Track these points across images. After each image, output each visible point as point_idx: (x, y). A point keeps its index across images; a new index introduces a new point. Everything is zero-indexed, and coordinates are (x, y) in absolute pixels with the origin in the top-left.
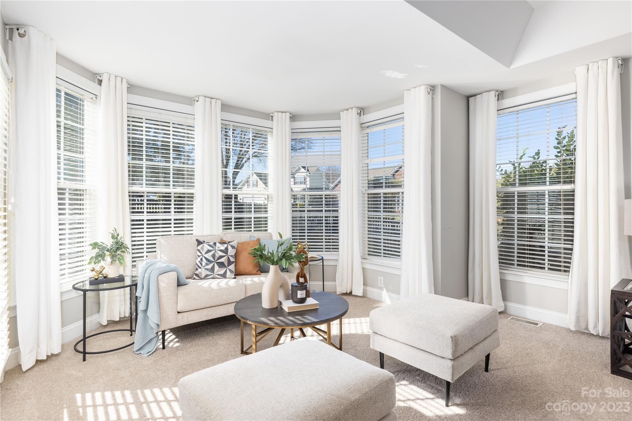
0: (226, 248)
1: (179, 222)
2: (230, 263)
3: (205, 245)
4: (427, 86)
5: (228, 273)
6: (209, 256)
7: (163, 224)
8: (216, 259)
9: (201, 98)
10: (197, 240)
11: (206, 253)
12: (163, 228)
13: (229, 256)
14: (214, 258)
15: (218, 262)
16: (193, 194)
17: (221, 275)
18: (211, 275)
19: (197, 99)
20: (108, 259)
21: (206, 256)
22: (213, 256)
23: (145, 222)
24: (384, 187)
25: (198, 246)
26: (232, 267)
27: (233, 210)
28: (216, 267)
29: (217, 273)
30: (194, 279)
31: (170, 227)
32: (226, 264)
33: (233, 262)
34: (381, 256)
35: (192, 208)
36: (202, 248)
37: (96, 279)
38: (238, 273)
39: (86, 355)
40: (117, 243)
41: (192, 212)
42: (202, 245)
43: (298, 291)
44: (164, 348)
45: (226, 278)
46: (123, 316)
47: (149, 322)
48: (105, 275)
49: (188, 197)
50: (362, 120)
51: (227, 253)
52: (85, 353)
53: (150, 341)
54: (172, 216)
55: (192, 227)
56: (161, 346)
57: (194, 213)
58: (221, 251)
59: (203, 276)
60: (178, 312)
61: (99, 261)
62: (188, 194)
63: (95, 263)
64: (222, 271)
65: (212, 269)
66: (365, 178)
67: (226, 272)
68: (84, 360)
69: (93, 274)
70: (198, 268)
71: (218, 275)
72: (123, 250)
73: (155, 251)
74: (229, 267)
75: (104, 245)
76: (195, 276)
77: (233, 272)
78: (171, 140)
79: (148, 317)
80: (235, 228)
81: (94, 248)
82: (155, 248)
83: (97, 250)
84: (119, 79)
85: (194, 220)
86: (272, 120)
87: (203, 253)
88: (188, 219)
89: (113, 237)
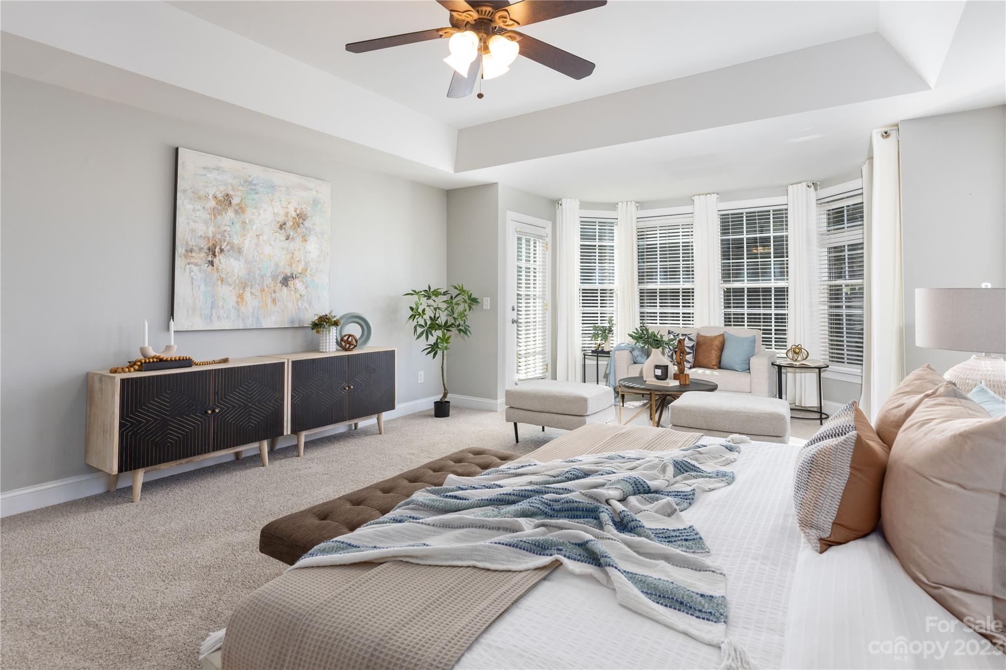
7: (671, 317)
12: (671, 320)
16: (692, 289)
23: (658, 315)
27: (746, 305)
31: (679, 320)
35: (693, 303)
41: (694, 306)
43: (656, 369)
80: (748, 325)
88: (691, 313)
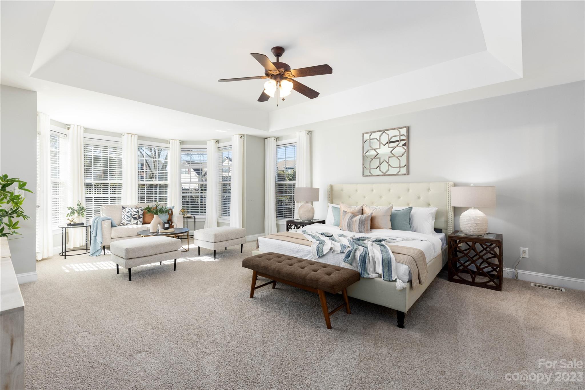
0: (138, 211)
1: (113, 199)
2: (140, 217)
3: (126, 209)
4: (239, 135)
5: (139, 222)
6: (128, 214)
7: (104, 199)
8: (132, 216)
9: (126, 134)
10: (122, 207)
11: (127, 213)
12: (103, 201)
13: (140, 215)
14: (131, 215)
15: (134, 217)
16: (121, 184)
17: (135, 223)
18: (130, 223)
19: (123, 134)
20: (76, 214)
21: (127, 214)
22: (131, 214)
23: (93, 199)
24: (228, 180)
25: (123, 209)
26: (141, 219)
28: (132, 220)
29: (133, 222)
30: (121, 225)
31: (108, 201)
32: (138, 218)
33: (142, 217)
34: (227, 215)
35: (121, 191)
36: (125, 211)
37: (70, 224)
38: (145, 223)
39: (66, 256)
40: (80, 207)
41: (121, 193)
42: (125, 209)
43: (165, 225)
44: (104, 254)
45: (137, 224)
46: (81, 245)
47: (97, 241)
48: (74, 222)
49: (118, 186)
50: (218, 146)
51: (138, 213)
52: (65, 256)
53: (97, 251)
54: (109, 195)
55: (121, 201)
56: (103, 254)
57: (122, 194)
58: (135, 212)
59: (125, 224)
60: (112, 238)
61: (72, 216)
62: (118, 184)
63: (70, 216)
64: (136, 221)
65: (130, 221)
66: (220, 176)
67: (137, 222)
68: (65, 258)
69: (69, 222)
70: (123, 220)
71: (134, 223)
72: (84, 210)
73: (100, 214)
74: (140, 220)
75: (74, 208)
76: (121, 224)
77: (141, 222)
78: (108, 156)
79: (97, 239)
81: (69, 209)
82: (99, 212)
83: (70, 211)
84: (79, 127)
85: (122, 197)
86: (170, 144)
87: (126, 213)
88: (118, 197)
89: (78, 205)
